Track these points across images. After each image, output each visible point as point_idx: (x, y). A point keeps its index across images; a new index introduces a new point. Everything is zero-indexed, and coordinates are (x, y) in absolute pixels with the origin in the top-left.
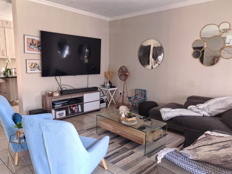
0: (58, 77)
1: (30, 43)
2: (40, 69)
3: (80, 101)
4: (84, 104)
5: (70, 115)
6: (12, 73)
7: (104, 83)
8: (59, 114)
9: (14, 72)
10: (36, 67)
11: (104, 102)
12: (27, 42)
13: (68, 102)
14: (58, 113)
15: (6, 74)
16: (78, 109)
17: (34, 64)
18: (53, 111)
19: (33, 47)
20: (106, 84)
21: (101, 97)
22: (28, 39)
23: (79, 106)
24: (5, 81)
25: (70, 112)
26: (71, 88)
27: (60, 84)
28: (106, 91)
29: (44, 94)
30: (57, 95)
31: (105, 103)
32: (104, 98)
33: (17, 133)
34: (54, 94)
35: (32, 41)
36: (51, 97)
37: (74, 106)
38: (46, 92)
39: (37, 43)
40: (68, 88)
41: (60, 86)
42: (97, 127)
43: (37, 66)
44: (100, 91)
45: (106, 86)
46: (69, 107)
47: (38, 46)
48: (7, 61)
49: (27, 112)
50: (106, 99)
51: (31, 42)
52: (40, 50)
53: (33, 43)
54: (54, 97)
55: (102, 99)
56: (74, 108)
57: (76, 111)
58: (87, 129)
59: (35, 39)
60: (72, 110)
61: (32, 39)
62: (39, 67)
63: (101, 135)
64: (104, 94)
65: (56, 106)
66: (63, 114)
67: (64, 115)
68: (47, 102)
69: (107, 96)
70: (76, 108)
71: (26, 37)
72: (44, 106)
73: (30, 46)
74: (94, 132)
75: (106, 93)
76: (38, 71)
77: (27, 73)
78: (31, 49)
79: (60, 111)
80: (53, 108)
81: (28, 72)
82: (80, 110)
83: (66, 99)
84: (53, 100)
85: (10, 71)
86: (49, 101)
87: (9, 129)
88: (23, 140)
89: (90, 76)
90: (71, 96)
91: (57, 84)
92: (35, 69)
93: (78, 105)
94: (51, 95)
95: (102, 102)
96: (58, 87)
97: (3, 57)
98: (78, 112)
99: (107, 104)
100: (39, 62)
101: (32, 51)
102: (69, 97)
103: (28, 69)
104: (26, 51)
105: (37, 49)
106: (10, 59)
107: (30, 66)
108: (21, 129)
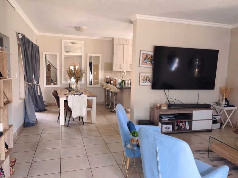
0: (166, 91)
1: (145, 58)
2: (151, 81)
3: (188, 117)
4: (193, 121)
5: (177, 130)
6: (126, 84)
7: (219, 101)
8: (165, 128)
9: (127, 83)
10: (147, 80)
11: (217, 123)
12: (143, 57)
13: (175, 117)
14: (164, 126)
15: (121, 85)
16: (186, 125)
17: (146, 77)
18: (160, 124)
19: (147, 61)
20: (221, 101)
21: (214, 117)
22: (143, 54)
23: (187, 122)
24: (120, 91)
25: (176, 128)
26: (179, 103)
27: (168, 98)
28: (220, 110)
29: (152, 106)
30: (165, 108)
31: (219, 124)
32: (218, 118)
33: (131, 140)
34: (162, 107)
35: (147, 56)
36: (159, 110)
37: (181, 122)
38: (154, 105)
39: (150, 57)
40: (177, 102)
41: (168, 99)
42: (209, 151)
43: (149, 79)
44: (213, 109)
45: (221, 104)
46: (176, 122)
47: (151, 60)
48: (123, 74)
49: (137, 121)
50: (220, 119)
51: (145, 56)
52: (153, 64)
53: (147, 57)
54: (161, 110)
55: (215, 118)
56: (181, 124)
57: (183, 128)
58: (196, 150)
59: (149, 54)
60: (178, 125)
61: (147, 54)
62: (150, 80)
63: (214, 161)
64: (218, 113)
65: (163, 119)
66: (169, 128)
67: (171, 130)
68: (154, 114)
69: (221, 115)
70: (183, 124)
71: (142, 52)
72: (152, 118)
73: (145, 60)
74: (205, 156)
75: (220, 113)
76: (149, 84)
77: (139, 85)
78: (145, 63)
79: (166, 125)
80: (160, 121)
81: (141, 84)
82: (188, 128)
83: (174, 113)
84: (161, 113)
85: (124, 82)
86: (157, 114)
87: (125, 135)
88: (136, 148)
89: (201, 91)
90: (179, 111)
91: (166, 98)
92: (147, 82)
93: (185, 122)
94: (159, 108)
95: (215, 121)
96: (166, 100)
97: (120, 70)
98: (185, 129)
99: (221, 126)
100: (150, 75)
101: (145, 65)
102: (177, 112)
103: (141, 81)
104: (141, 65)
105: (150, 63)
106: (125, 72)
107: (143, 78)
108: (135, 137)
